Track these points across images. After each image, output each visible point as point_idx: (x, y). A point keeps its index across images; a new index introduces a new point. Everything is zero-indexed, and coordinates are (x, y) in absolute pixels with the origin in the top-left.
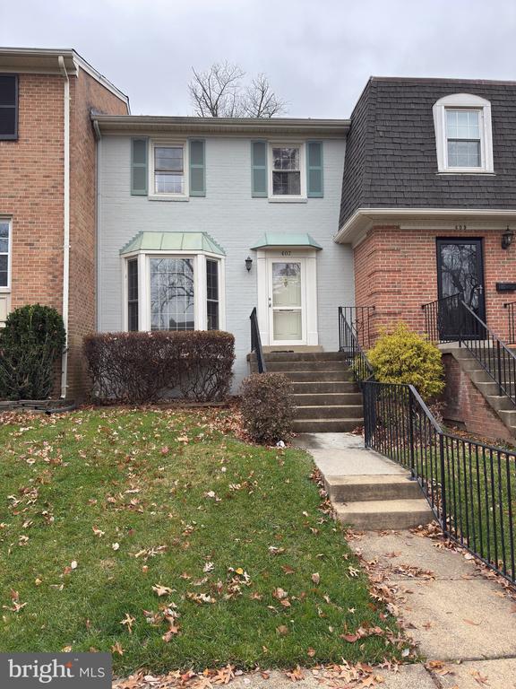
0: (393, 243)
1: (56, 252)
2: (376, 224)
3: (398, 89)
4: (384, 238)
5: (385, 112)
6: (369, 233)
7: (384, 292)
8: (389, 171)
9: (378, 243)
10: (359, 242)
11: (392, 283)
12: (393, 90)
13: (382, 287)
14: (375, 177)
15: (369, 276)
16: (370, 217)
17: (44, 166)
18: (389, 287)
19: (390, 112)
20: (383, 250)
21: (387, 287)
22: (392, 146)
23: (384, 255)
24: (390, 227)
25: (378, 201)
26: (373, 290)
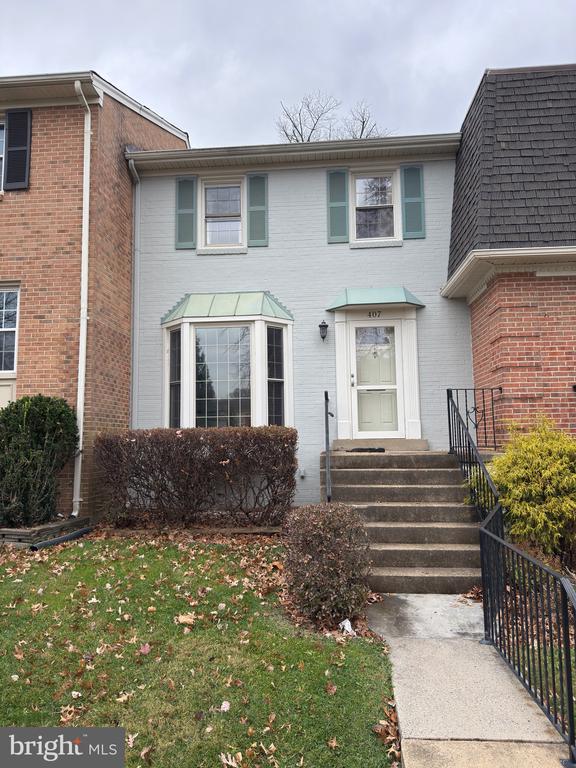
0: (526, 297)
1: (71, 325)
2: (500, 272)
3: (527, 83)
4: (512, 290)
5: (509, 115)
6: (490, 284)
7: (515, 367)
8: (517, 196)
9: (502, 297)
10: (477, 295)
11: (527, 354)
12: (519, 84)
13: (512, 359)
14: (496, 205)
15: (493, 343)
16: (490, 261)
17: (59, 218)
18: (522, 359)
19: (516, 114)
20: (512, 307)
21: (519, 359)
22: (520, 161)
23: (512, 314)
24: (521, 274)
25: (502, 239)
26: (500, 364)
